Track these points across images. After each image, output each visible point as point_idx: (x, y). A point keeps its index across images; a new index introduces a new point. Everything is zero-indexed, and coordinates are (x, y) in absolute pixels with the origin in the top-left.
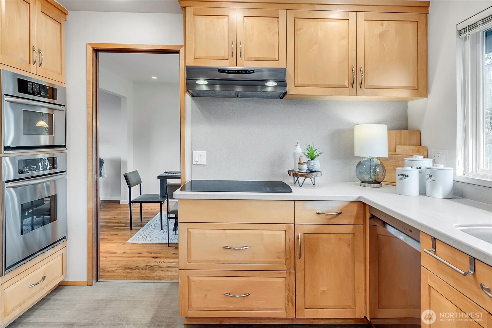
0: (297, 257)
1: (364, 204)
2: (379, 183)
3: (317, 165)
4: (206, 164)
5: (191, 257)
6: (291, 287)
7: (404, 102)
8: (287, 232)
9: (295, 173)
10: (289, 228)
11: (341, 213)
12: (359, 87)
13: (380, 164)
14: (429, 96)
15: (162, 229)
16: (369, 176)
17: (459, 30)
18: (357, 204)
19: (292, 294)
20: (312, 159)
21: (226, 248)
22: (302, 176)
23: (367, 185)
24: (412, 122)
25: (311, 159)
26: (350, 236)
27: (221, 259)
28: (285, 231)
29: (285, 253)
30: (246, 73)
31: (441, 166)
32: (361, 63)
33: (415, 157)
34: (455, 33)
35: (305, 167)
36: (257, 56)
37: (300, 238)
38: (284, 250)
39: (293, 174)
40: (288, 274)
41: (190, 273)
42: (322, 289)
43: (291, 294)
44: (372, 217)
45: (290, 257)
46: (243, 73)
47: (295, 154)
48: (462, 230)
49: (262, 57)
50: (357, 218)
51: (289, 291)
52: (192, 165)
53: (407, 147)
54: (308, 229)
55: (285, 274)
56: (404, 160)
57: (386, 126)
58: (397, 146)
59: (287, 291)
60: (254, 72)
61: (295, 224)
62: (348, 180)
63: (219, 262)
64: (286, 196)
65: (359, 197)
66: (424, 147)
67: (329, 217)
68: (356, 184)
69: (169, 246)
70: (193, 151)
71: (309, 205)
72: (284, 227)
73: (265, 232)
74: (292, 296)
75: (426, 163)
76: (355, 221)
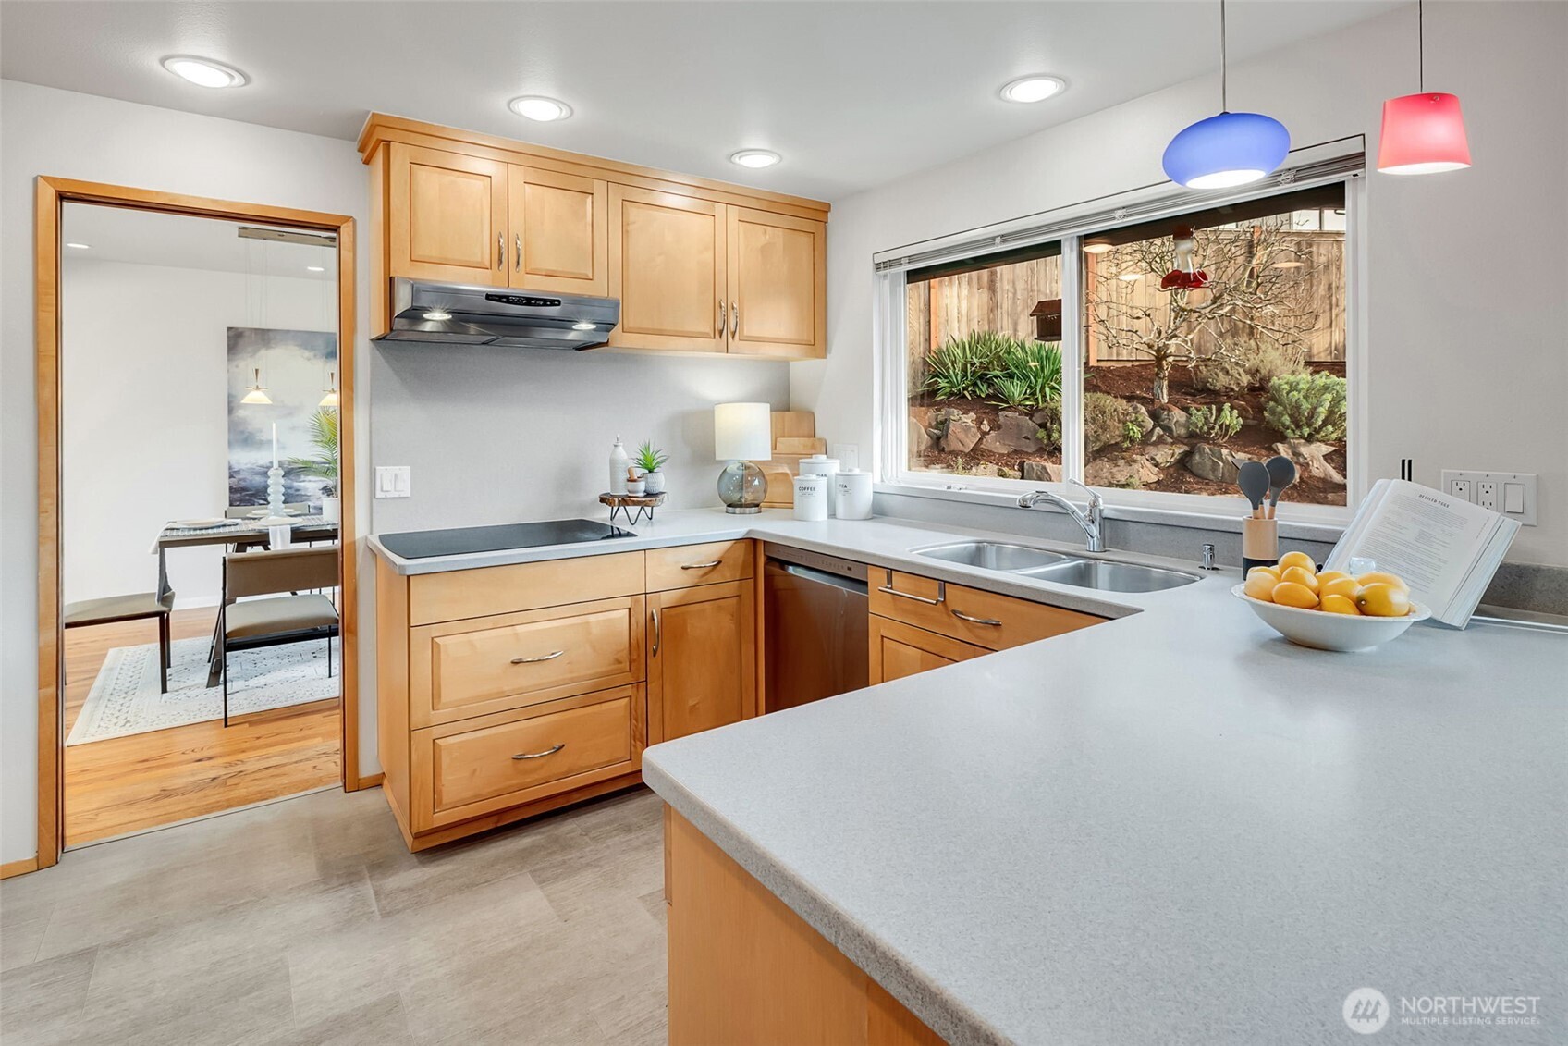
0: (650, 653)
1: (755, 541)
2: (757, 505)
3: (660, 481)
4: (409, 495)
5: (440, 697)
6: (639, 712)
7: (784, 364)
8: (632, 610)
9: (623, 499)
10: (637, 602)
11: (720, 562)
12: (730, 338)
13: (758, 473)
14: (829, 356)
15: (164, 690)
16: (740, 495)
17: (876, 262)
18: (744, 544)
19: (642, 724)
20: (650, 471)
21: (515, 663)
22: (635, 503)
23: (738, 510)
24: (797, 397)
25: (647, 471)
26: (735, 600)
27: (505, 688)
28: (630, 609)
29: (630, 651)
30: (545, 305)
31: (857, 471)
32: (733, 297)
33: (816, 458)
34: (871, 267)
35: (641, 486)
36: (552, 267)
37: (656, 617)
38: (627, 646)
39: (619, 501)
40: (635, 689)
41: (436, 732)
42: (691, 703)
43: (640, 725)
44: (770, 560)
45: (639, 656)
46: (539, 305)
47: (613, 463)
48: (920, 554)
49: (560, 269)
50: (744, 567)
51: (636, 720)
52: (374, 500)
53: (796, 441)
54: (667, 599)
55: (629, 691)
56: (798, 464)
57: (769, 405)
58: (779, 439)
59: (634, 722)
60: (559, 305)
61: (646, 593)
62: (704, 505)
63: (501, 695)
64: (580, 548)
65: (749, 532)
66: (820, 439)
67: (702, 572)
68: (716, 511)
69: (226, 726)
70: (377, 468)
71: (670, 556)
72: (627, 602)
73: (592, 618)
74: (642, 729)
75: (833, 467)
76: (741, 574)
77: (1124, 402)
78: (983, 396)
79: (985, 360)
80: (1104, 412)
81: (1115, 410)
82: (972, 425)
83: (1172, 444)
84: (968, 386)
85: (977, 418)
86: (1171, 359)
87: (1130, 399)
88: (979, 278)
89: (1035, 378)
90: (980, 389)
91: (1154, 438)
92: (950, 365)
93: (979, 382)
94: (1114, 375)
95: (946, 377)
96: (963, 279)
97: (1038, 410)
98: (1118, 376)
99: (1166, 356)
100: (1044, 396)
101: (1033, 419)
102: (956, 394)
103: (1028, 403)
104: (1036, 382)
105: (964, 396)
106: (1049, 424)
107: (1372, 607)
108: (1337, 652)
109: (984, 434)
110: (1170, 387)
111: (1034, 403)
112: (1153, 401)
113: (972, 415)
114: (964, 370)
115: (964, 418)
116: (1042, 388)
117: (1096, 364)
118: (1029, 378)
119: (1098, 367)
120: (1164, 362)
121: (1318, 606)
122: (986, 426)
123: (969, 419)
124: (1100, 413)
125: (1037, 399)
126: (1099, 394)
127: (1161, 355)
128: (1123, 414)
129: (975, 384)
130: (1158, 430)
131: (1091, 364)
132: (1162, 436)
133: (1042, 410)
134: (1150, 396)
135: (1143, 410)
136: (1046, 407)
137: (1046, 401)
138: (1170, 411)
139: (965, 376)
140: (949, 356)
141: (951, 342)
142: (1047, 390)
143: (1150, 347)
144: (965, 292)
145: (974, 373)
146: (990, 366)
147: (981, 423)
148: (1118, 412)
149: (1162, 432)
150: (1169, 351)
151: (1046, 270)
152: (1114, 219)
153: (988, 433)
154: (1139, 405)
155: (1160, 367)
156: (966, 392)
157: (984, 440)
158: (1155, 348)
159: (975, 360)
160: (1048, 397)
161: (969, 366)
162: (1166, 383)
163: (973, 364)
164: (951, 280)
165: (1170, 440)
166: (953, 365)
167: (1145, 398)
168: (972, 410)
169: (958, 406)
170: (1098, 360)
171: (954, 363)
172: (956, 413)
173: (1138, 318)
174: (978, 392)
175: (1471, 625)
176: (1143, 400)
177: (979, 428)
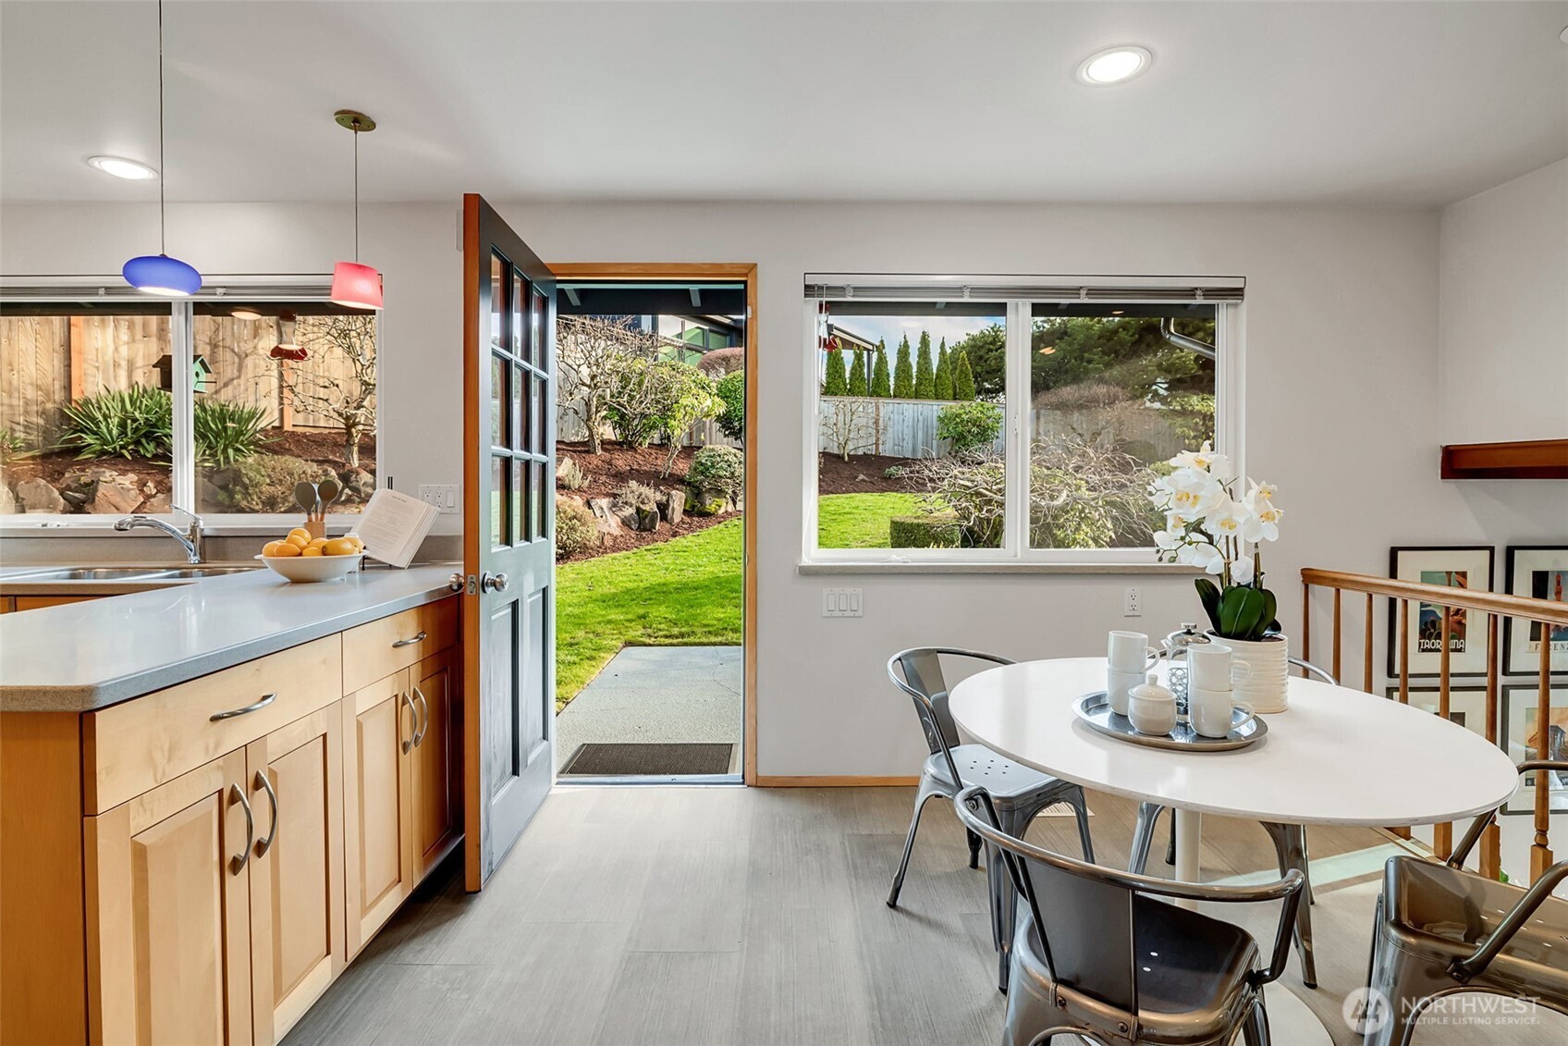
77: (315, 465)
78: (149, 455)
79: (152, 418)
80: (293, 474)
81: (304, 472)
82: (132, 487)
83: (359, 503)
84: (129, 444)
85: (139, 480)
86: (361, 427)
87: (320, 463)
88: (145, 326)
89: (216, 439)
90: (144, 448)
91: (343, 498)
92: (101, 418)
93: (144, 441)
94: (309, 440)
95: (95, 433)
96: (122, 323)
97: (219, 472)
98: (313, 441)
99: (355, 424)
100: (227, 458)
101: (213, 480)
102: (110, 453)
103: (207, 464)
104: (217, 442)
105: (122, 456)
106: (231, 486)
107: (329, 551)
108: (319, 582)
109: (149, 497)
110: (360, 452)
111: (214, 465)
112: (344, 465)
113: (132, 477)
114: (123, 425)
115: (120, 479)
116: (225, 451)
117: (291, 429)
118: (209, 438)
119: (293, 432)
120: (353, 430)
121: (300, 554)
122: (151, 487)
123: (129, 480)
124: (288, 474)
125: (219, 460)
126: (287, 457)
127: (350, 423)
128: (312, 476)
129: (138, 443)
130: (347, 491)
131: (285, 429)
132: (351, 496)
133: (224, 471)
134: (343, 460)
135: (333, 473)
136: (228, 469)
137: (229, 463)
138: (358, 474)
139: (123, 432)
140: (100, 409)
141: (104, 392)
142: (231, 451)
143: (340, 415)
144: (124, 336)
145: (136, 430)
146: (160, 423)
147: (145, 485)
148: (306, 474)
149: (350, 493)
150: (357, 420)
151: (233, 329)
152: (215, 294)
153: (154, 496)
154: (330, 469)
155: (349, 434)
156: (125, 452)
157: (148, 504)
158: (345, 416)
159: (137, 414)
160: (232, 459)
161: (129, 421)
162: (356, 449)
163: (135, 420)
164: (103, 321)
165: (357, 500)
166: (105, 419)
167: (337, 462)
168: (133, 471)
169: (112, 466)
170: (294, 426)
171: (106, 417)
172: (108, 474)
173: (325, 387)
174: (142, 452)
175: (410, 567)
176: (335, 464)
177: (142, 491)
